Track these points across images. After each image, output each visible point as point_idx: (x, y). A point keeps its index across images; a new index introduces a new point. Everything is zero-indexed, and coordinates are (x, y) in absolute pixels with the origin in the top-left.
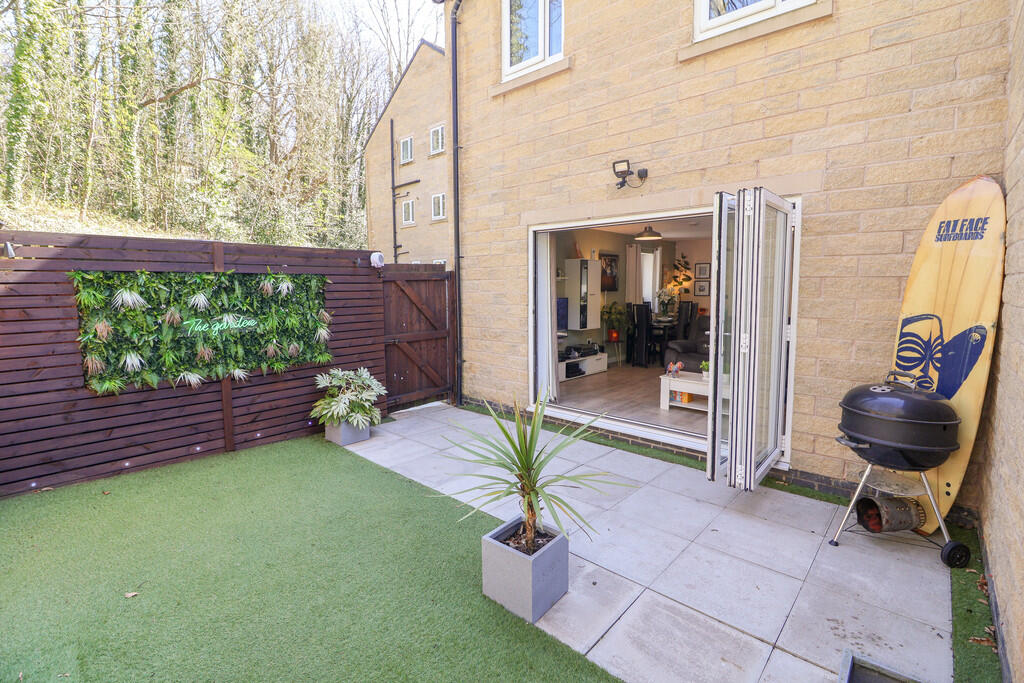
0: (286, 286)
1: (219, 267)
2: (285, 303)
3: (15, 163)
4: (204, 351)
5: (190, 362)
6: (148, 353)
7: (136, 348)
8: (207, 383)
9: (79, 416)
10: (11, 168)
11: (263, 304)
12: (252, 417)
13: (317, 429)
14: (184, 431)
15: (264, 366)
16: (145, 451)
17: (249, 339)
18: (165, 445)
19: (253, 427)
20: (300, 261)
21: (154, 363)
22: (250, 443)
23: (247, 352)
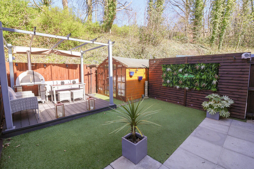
0: (203, 67)
1: (186, 63)
2: (202, 72)
4: (181, 82)
5: (178, 83)
6: (171, 80)
7: (169, 79)
8: (180, 89)
10: (220, 42)
11: (195, 72)
12: (191, 100)
14: (175, 97)
15: (195, 88)
16: (169, 99)
17: (191, 80)
18: (173, 99)
19: (191, 102)
20: (210, 59)
21: (172, 82)
22: (189, 106)
23: (191, 83)
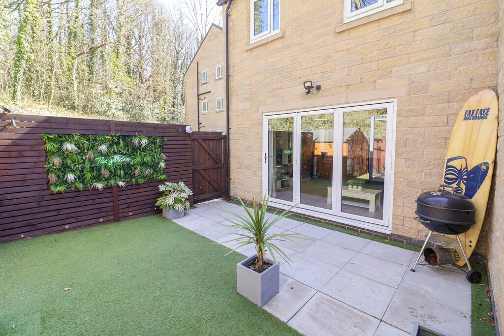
0: (145, 142)
1: (113, 132)
2: (144, 150)
3: (17, 83)
4: (105, 173)
5: (98, 178)
6: (78, 173)
7: (73, 171)
8: (106, 188)
9: (44, 203)
10: (15, 85)
11: (134, 150)
12: (127, 205)
13: (159, 211)
14: (96, 211)
15: (134, 180)
16: (75, 221)
17: (127, 167)
18: (85, 218)
19: (128, 210)
20: (152, 130)
21: (81, 178)
22: (126, 218)
23: (126, 174)
